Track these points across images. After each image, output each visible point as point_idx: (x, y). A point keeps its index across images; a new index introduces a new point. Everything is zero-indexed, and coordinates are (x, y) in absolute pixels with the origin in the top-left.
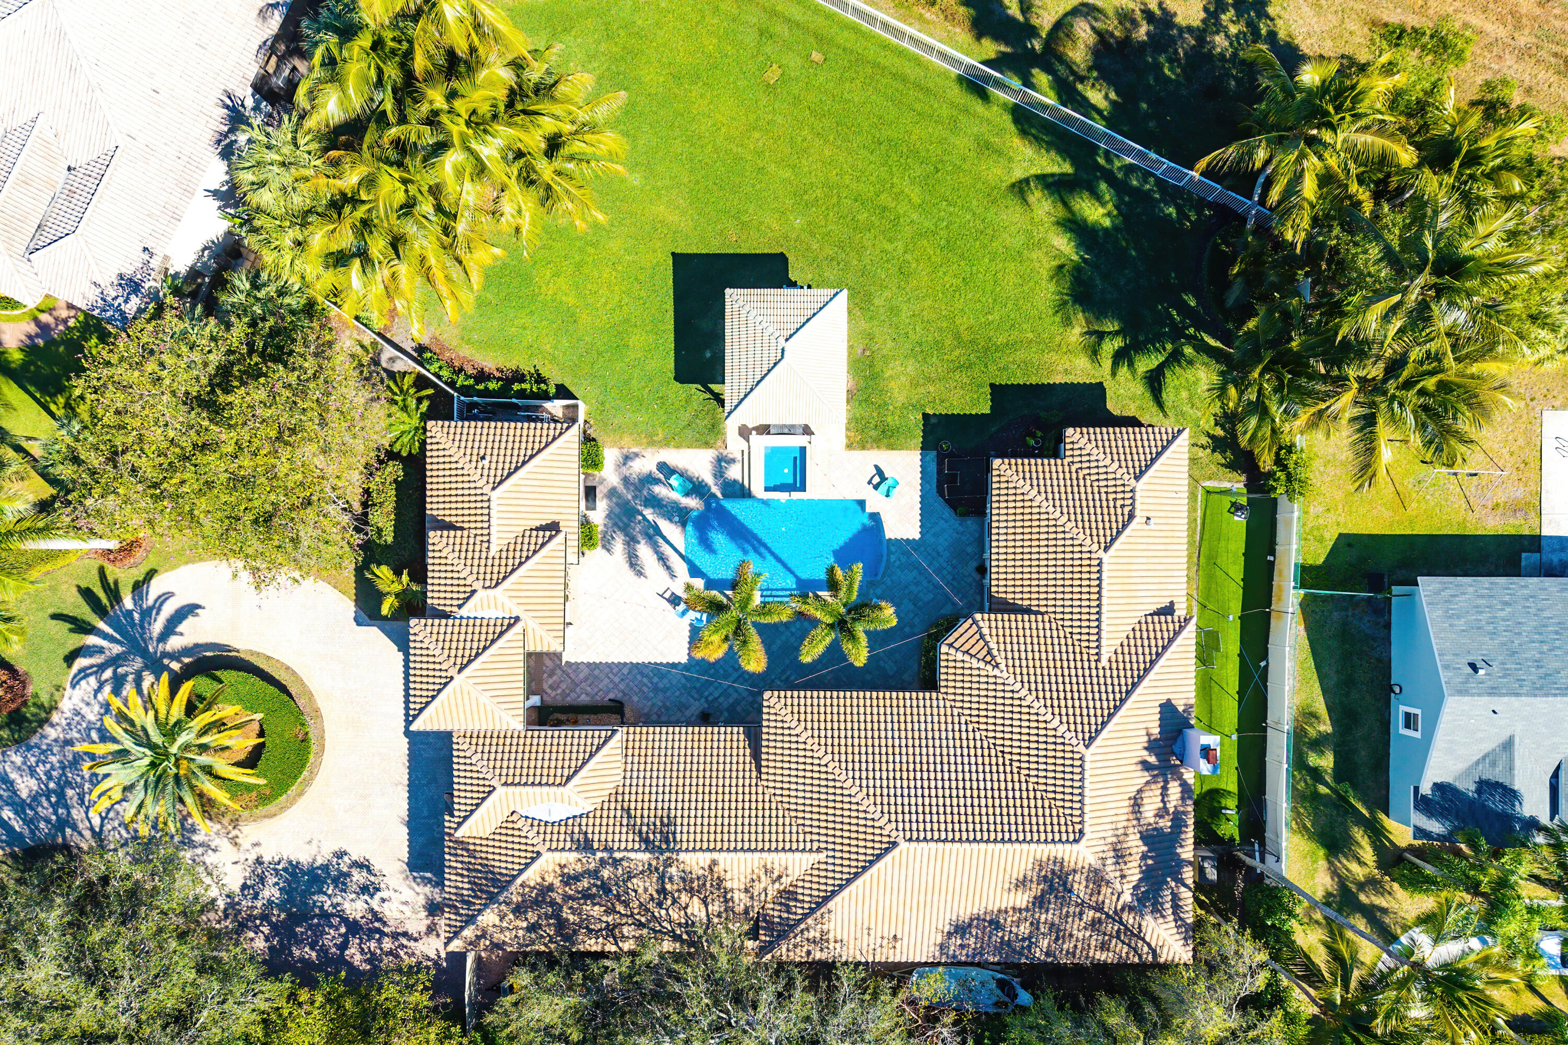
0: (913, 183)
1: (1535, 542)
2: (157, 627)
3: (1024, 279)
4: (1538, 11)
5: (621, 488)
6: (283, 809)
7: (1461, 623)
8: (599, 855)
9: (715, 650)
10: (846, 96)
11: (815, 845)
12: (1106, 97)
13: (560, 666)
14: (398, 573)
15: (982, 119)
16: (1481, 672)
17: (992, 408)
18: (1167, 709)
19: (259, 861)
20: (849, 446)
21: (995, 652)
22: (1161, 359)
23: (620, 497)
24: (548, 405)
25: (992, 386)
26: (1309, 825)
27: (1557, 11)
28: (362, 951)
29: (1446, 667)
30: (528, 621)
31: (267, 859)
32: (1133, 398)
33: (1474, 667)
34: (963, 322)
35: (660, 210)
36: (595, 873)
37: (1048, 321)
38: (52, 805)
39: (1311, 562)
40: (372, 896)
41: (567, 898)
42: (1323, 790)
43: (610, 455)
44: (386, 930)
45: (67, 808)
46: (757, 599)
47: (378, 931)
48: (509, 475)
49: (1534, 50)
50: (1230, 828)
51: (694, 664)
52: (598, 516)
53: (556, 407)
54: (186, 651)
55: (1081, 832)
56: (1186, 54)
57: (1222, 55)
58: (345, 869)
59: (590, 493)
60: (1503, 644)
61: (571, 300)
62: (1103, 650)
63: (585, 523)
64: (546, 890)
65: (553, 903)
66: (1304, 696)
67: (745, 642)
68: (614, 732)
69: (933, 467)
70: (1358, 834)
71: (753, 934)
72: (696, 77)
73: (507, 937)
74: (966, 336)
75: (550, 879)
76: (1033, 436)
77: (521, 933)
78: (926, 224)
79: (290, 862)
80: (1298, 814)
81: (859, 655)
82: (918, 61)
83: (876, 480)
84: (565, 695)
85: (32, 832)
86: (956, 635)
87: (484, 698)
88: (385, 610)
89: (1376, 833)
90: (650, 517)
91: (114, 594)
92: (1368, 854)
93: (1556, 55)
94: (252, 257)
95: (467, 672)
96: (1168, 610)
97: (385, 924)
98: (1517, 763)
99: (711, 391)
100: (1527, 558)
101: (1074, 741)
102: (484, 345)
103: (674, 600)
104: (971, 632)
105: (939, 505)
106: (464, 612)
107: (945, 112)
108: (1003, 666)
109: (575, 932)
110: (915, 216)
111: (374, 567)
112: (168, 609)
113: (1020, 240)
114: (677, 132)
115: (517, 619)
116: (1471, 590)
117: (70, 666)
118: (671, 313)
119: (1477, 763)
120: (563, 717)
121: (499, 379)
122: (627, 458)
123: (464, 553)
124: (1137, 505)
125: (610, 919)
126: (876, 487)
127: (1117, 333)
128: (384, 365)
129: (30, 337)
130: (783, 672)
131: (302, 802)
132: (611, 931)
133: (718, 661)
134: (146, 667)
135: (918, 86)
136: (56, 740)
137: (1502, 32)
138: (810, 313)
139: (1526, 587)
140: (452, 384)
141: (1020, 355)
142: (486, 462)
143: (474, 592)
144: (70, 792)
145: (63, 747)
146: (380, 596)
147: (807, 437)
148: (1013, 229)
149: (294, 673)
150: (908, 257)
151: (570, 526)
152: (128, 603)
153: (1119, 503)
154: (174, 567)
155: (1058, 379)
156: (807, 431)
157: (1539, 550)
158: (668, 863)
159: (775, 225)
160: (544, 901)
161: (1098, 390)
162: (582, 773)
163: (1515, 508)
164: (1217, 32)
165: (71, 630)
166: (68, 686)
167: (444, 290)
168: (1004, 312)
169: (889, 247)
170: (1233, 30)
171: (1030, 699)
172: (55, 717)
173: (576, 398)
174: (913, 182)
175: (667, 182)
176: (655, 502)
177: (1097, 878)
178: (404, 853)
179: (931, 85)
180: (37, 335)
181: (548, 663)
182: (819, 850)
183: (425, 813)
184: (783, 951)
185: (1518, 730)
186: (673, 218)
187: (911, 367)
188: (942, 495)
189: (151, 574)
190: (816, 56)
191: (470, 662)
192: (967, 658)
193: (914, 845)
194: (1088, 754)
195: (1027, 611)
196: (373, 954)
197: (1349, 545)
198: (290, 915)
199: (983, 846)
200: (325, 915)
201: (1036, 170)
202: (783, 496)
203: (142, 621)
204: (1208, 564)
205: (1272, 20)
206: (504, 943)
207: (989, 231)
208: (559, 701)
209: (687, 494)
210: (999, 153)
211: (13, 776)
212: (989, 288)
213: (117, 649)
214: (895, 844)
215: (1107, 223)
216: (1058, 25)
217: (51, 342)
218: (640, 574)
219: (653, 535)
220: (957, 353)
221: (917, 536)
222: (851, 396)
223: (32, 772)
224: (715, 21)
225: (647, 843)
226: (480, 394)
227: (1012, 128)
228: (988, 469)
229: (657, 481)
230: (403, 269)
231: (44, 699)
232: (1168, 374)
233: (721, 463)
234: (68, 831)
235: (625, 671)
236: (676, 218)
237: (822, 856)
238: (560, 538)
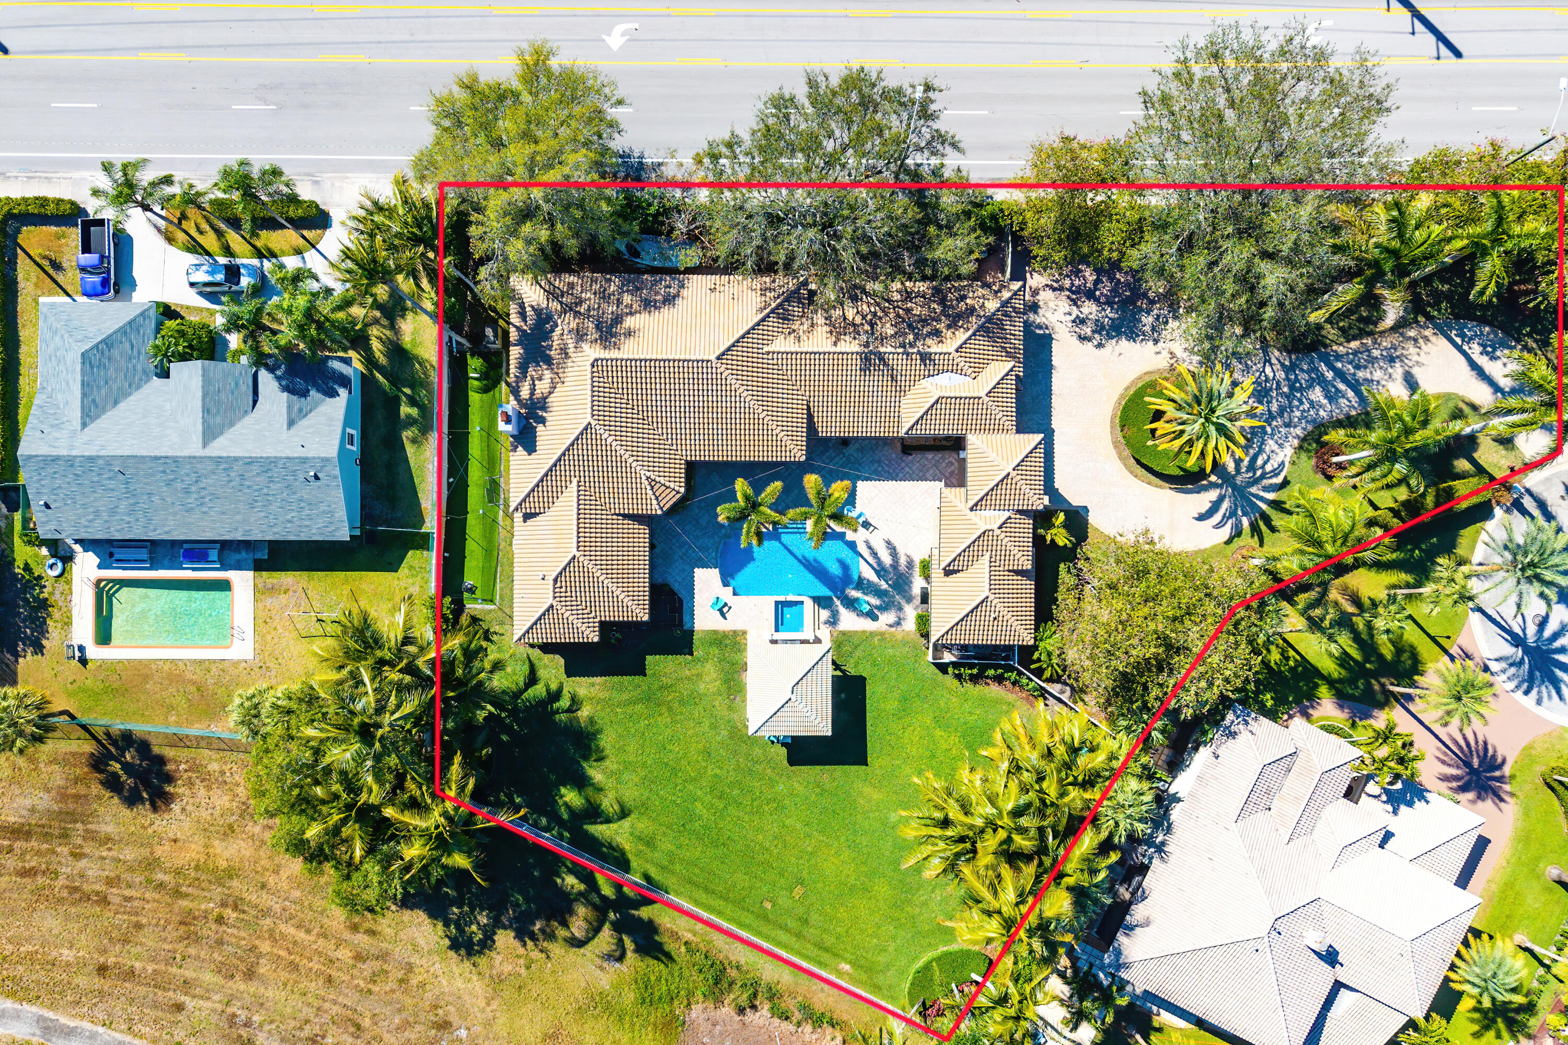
0: (701, 816)
1: (258, 566)
2: (1225, 505)
3: (622, 750)
4: (257, 942)
5: (903, 602)
6: (1140, 378)
7: (323, 507)
8: (915, 350)
9: (838, 489)
10: (747, 878)
11: (770, 356)
12: (563, 880)
13: (946, 478)
14: (1053, 540)
15: (652, 863)
16: (312, 474)
17: (645, 659)
18: (531, 448)
19: (1156, 341)
20: (744, 633)
21: (649, 487)
22: (526, 694)
23: (904, 597)
24: (954, 659)
25: (645, 675)
26: (417, 366)
27: (244, 942)
28: (1084, 277)
29: (335, 477)
30: (964, 508)
31: (1151, 343)
32: (546, 666)
33: (317, 478)
34: (666, 719)
35: (876, 796)
36: (917, 337)
37: (606, 720)
38: (1298, 381)
39: (418, 552)
40: (1078, 317)
41: (938, 320)
42: (408, 391)
43: (910, 625)
44: (1068, 293)
45: (1287, 379)
46: (809, 525)
47: (1073, 292)
48: (977, 607)
49: (260, 915)
50: (475, 364)
51: (854, 479)
52: (918, 584)
53: (948, 657)
54: (1206, 488)
55: (593, 366)
56: (507, 910)
57: (482, 910)
58: (1096, 336)
59: (925, 598)
60: (294, 493)
61: (938, 733)
62: (575, 489)
63: (927, 578)
64: (953, 326)
65: (948, 316)
66: (422, 457)
67: (819, 493)
68: (907, 433)
69: (686, 618)
70: (383, 360)
71: (812, 293)
72: (852, 889)
73: (981, 292)
74: (664, 709)
75: (949, 333)
76: (617, 639)
77: (971, 295)
78: (691, 787)
79: (1135, 341)
80: (425, 374)
81: (741, 486)
82: (697, 903)
83: (725, 610)
84: (943, 458)
85: (1312, 362)
86: (674, 500)
87: (993, 456)
88: (1062, 517)
89: (370, 361)
90: (883, 582)
91: (1255, 529)
92: (376, 345)
93: (244, 912)
94: (1160, 763)
95: (1004, 474)
96: (527, 517)
97: (1069, 297)
98: (284, 410)
99: (841, 671)
100: (264, 555)
101: (598, 427)
102: (997, 702)
103: (866, 525)
104: (664, 501)
105: (682, 593)
106: (1007, 514)
107: (678, 867)
108: (644, 478)
109: (933, 295)
110: (699, 793)
111: (1069, 545)
112: (1217, 517)
113: (626, 776)
114: (865, 850)
115: (971, 509)
116: (314, 531)
117: (1285, 477)
118: (868, 724)
119: (311, 411)
120: (944, 443)
121: (987, 677)
122: (898, 623)
123: (1007, 554)
124: (551, 588)
125: (909, 305)
126: (726, 604)
127: (557, 712)
128: (1068, 688)
129: (1313, 707)
130: (790, 475)
131: (1127, 383)
132: (908, 296)
133: (836, 481)
134: (1234, 477)
135: (696, 885)
136: (1295, 427)
137: (283, 927)
138: (774, 719)
139: (275, 533)
140: (1020, 673)
141: (625, 696)
142: (993, 616)
143: (1000, 528)
144: (1286, 389)
145: (1291, 421)
146: (1066, 526)
147: (775, 638)
148: (630, 784)
149: (1131, 473)
150: (704, 764)
151: (937, 573)
152: (1245, 522)
153: (563, 590)
154: (1214, 547)
155: (598, 680)
156: (774, 642)
157: (255, 561)
158: (867, 345)
159: (796, 785)
160: (954, 318)
161: (570, 672)
162: (928, 405)
163: (272, 590)
164: (485, 925)
165: (1284, 503)
166: (1287, 464)
167: (1021, 731)
168: (637, 726)
169: (718, 771)
170: (474, 928)
171: (627, 456)
172: (1296, 442)
173: (934, 664)
174: (700, 818)
175: (872, 815)
176: (879, 593)
177: (580, 336)
178: (1055, 346)
179: (688, 886)
180: (1308, 707)
181: (954, 481)
182: (768, 353)
183: (1040, 375)
184: (792, 284)
185: (285, 434)
186: (867, 790)
187: (702, 687)
188: (680, 599)
189: (1229, 542)
190: (768, 905)
191: (1002, 480)
192: (667, 484)
193: (706, 358)
194: (589, 419)
195: (625, 516)
196: (1077, 276)
197: (390, 564)
198: (1134, 304)
199: (659, 357)
200: (1109, 303)
201: (613, 826)
202: (791, 598)
203: (1236, 509)
204: (491, 551)
205: (447, 936)
206: (982, 287)
207: (647, 783)
208: (946, 454)
209: (857, 600)
210: (640, 839)
211: (1325, 401)
212: (648, 742)
213: (1253, 490)
214: (718, 358)
215: (563, 790)
216: (597, 930)
217: (1298, 702)
218: (888, 543)
219: (881, 571)
220: (670, 698)
221: (696, 570)
222: (744, 667)
223: (1312, 403)
224: (839, 929)
225: (881, 357)
226: (1000, 666)
227: (630, 857)
228: (651, 614)
229: (879, 608)
230: (1046, 740)
231: (1304, 456)
232: (521, 684)
233: (833, 621)
234: (1287, 363)
235: (901, 475)
236: (865, 789)
237: (766, 349)
238: (943, 565)
